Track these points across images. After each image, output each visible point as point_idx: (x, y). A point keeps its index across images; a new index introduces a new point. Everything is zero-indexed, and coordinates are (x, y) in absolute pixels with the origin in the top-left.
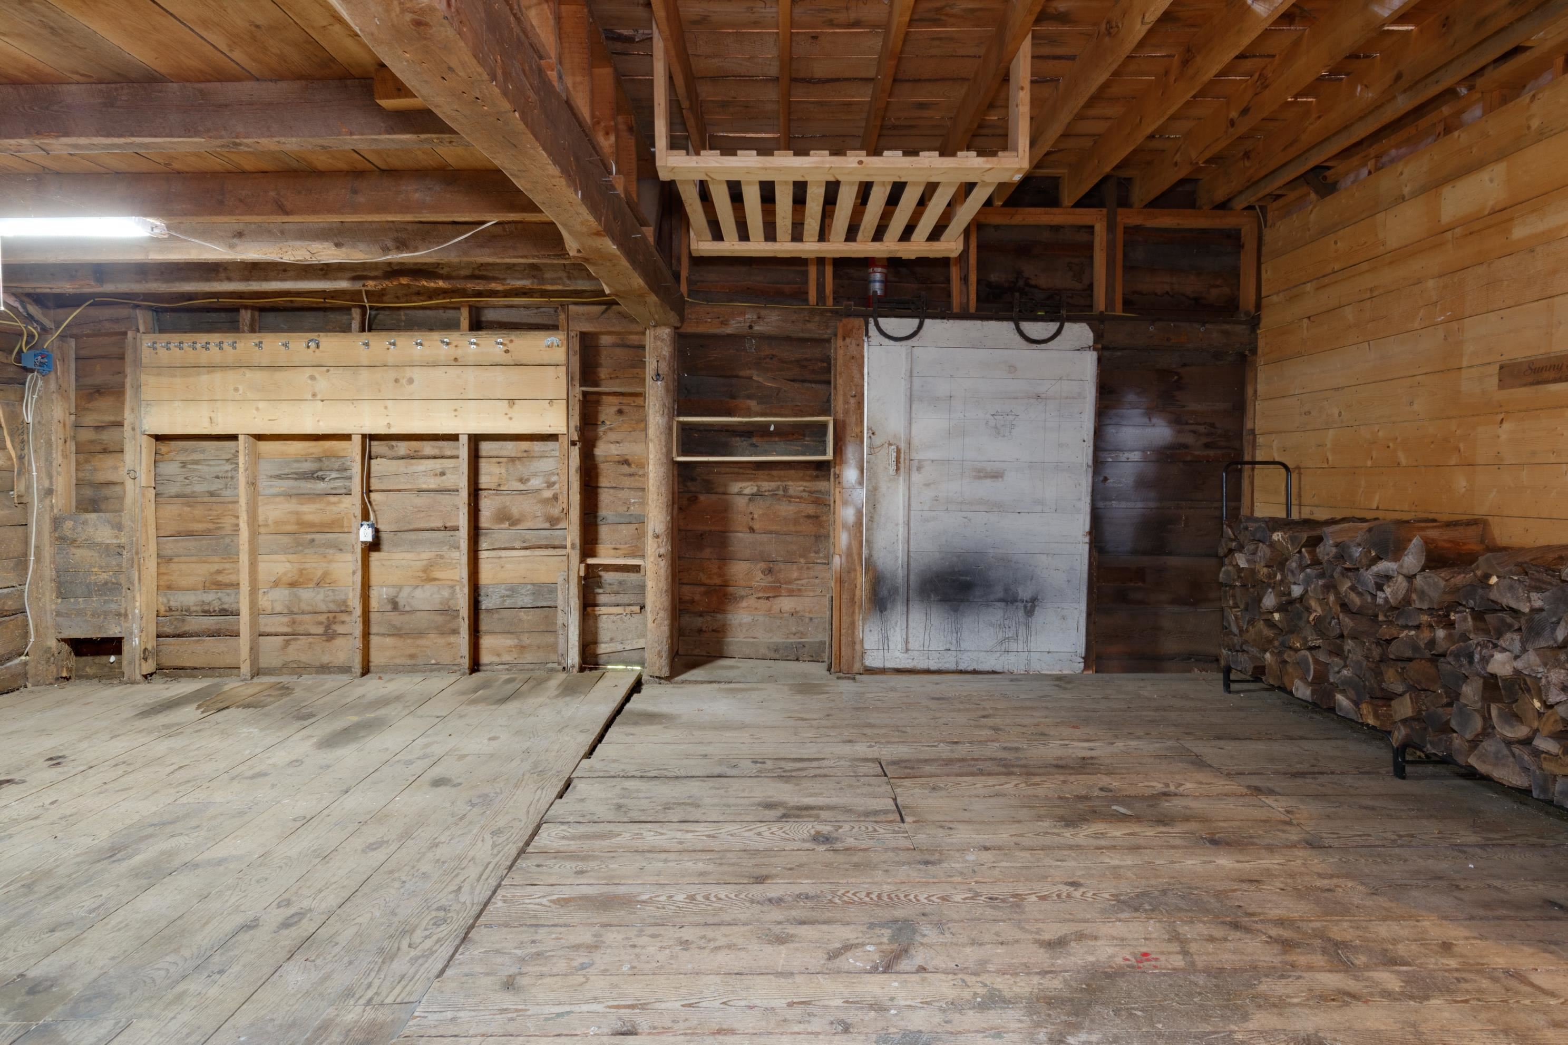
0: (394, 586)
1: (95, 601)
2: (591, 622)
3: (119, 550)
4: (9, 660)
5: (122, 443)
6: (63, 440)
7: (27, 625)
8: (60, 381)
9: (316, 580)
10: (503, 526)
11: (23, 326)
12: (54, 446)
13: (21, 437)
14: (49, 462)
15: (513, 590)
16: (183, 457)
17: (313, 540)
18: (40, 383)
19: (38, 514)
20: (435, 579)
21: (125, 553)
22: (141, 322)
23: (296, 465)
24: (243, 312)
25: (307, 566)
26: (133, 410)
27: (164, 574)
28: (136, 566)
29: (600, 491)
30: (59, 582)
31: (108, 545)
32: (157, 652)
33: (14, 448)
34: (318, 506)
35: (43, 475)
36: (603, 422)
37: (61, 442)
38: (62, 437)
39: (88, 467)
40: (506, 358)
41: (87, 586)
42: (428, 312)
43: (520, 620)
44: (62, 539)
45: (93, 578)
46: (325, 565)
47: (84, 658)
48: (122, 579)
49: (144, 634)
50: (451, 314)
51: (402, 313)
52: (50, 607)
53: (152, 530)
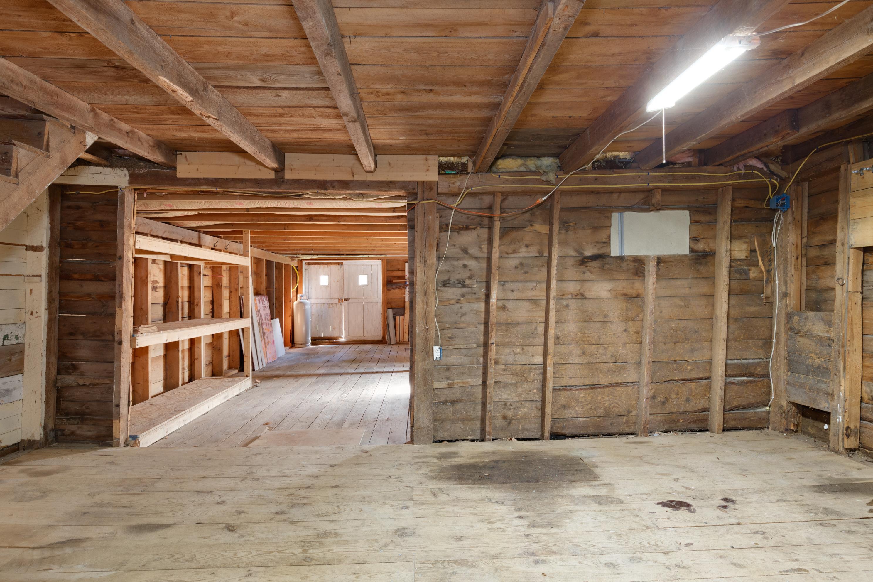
1: (811, 380)
3: (829, 342)
4: (757, 407)
5: (834, 257)
6: (795, 257)
7: (770, 386)
8: (795, 214)
11: (767, 180)
12: (789, 262)
13: (769, 257)
14: (786, 274)
18: (782, 218)
19: (778, 310)
21: (833, 345)
22: (851, 154)
26: (843, 228)
27: (868, 367)
28: (842, 357)
30: (789, 360)
31: (821, 337)
32: (859, 432)
33: (764, 265)
35: (782, 283)
37: (794, 259)
38: (795, 255)
39: (814, 276)
41: (807, 366)
44: (791, 329)
45: (811, 361)
47: (807, 419)
48: (830, 365)
49: (847, 415)
52: (784, 377)
53: (857, 328)
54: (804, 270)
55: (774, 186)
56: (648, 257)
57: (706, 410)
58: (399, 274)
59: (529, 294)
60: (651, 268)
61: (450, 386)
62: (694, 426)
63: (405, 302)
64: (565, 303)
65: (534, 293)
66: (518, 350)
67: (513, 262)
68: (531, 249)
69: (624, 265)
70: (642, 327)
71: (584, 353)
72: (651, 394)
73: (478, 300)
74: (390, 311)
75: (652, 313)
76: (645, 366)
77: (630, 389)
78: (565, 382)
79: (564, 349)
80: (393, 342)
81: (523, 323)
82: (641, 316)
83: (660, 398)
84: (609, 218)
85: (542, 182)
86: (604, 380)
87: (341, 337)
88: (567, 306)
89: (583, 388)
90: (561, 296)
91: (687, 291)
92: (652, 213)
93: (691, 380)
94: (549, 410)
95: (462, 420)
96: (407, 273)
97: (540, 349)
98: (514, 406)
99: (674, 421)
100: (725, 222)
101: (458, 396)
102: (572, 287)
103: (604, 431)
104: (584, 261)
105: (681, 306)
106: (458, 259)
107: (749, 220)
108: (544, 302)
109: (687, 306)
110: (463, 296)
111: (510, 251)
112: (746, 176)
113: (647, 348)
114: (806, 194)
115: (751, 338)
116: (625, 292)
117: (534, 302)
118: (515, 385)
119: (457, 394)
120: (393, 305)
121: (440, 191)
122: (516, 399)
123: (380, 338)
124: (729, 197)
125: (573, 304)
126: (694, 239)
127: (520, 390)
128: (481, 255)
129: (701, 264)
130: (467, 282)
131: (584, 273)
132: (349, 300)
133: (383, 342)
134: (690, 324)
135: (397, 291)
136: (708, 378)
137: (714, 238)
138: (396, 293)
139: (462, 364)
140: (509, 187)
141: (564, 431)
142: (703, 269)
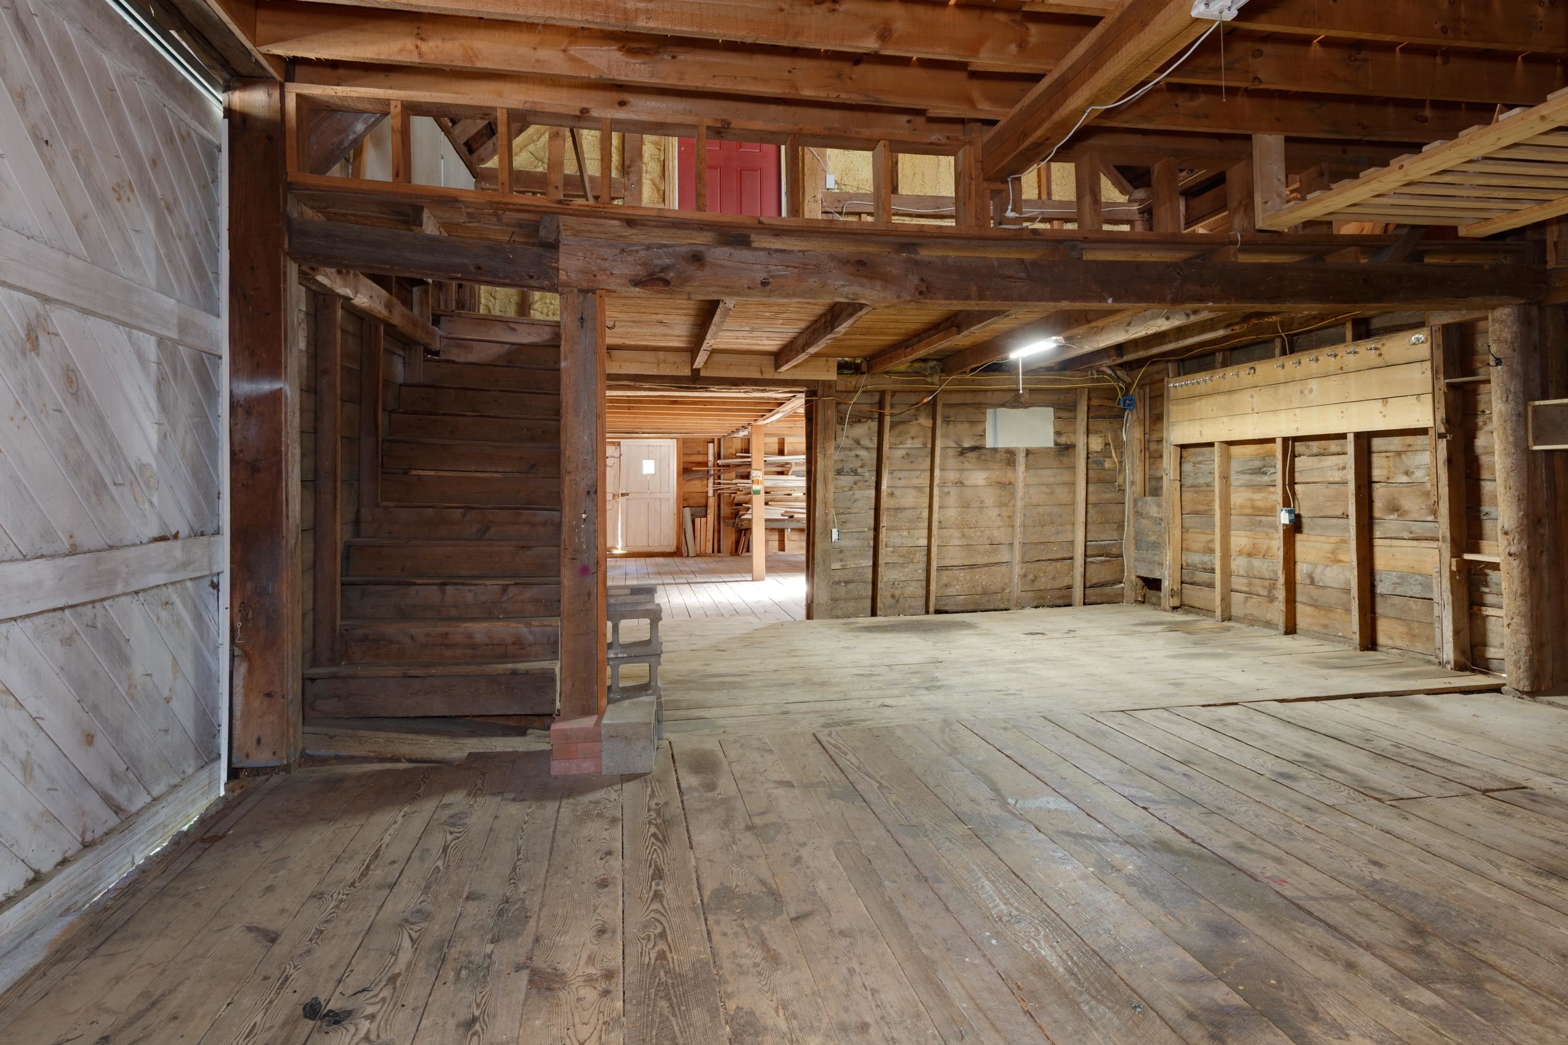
0: (1311, 564)
1: (1150, 555)
2: (1479, 622)
3: (1160, 522)
4: (1113, 584)
5: (1163, 452)
6: (1140, 450)
7: (1124, 565)
8: (1140, 414)
9: (1263, 552)
10: (1392, 517)
11: (1116, 384)
12: (1136, 455)
13: (1121, 451)
14: (1133, 465)
15: (1403, 579)
16: (1193, 460)
17: (1260, 521)
18: (1130, 417)
19: (1128, 497)
20: (1341, 561)
21: (1163, 524)
22: (1170, 370)
23: (1251, 463)
24: (1217, 354)
25: (1258, 541)
26: (1167, 428)
27: (1184, 540)
28: (1168, 533)
29: (1483, 483)
30: (1137, 540)
31: (1155, 518)
32: (1180, 593)
33: (1116, 457)
34: (1263, 495)
35: (1131, 473)
36: (1483, 412)
37: (1139, 452)
38: (1140, 448)
39: (1154, 467)
40: (1378, 361)
41: (1147, 543)
42: (1332, 330)
43: (1410, 608)
44: (1137, 512)
45: (1149, 538)
46: (1268, 541)
47: (1148, 589)
48: (1161, 541)
49: (1172, 580)
50: (1339, 329)
51: (1314, 334)
52: (1133, 555)
53: (1178, 509)
54: (1147, 461)
55: (1121, 389)
56: (1018, 448)
57: (1069, 587)
58: (699, 458)
59: (915, 482)
60: (1021, 459)
61: (843, 568)
62: (1060, 602)
63: (707, 498)
64: (946, 490)
65: (919, 481)
66: (905, 533)
67: (900, 453)
68: (916, 441)
69: (998, 456)
70: (1014, 512)
71: (963, 535)
72: (1022, 572)
73: (869, 487)
74: (687, 511)
75: (1022, 499)
76: (1017, 547)
77: (1004, 568)
78: (947, 562)
79: (945, 532)
80: (692, 553)
81: (909, 508)
82: (1013, 501)
83: (1030, 577)
84: (985, 413)
85: (927, 383)
86: (981, 560)
87: (616, 548)
88: (948, 493)
89: (963, 567)
90: (943, 484)
91: (1052, 480)
92: (1022, 410)
93: (1057, 560)
94: (933, 587)
95: (855, 599)
96: (711, 458)
97: (925, 532)
98: (901, 585)
99: (1043, 598)
100: (1083, 419)
101: (850, 576)
102: (952, 476)
103: (981, 608)
104: (963, 452)
105: (1047, 493)
106: (851, 450)
107: (1104, 417)
108: (928, 489)
109: (1052, 493)
110: (855, 483)
111: (898, 442)
112: (1098, 380)
113: (1018, 530)
114: (1147, 396)
115: (1107, 522)
116: (999, 480)
117: (919, 489)
118: (902, 565)
119: (849, 575)
120: (691, 502)
121: (838, 388)
122: (904, 579)
123: (672, 548)
124: (1085, 397)
125: (954, 491)
126: (1058, 433)
127: (907, 570)
128: (872, 446)
129: (1063, 455)
130: (860, 470)
131: (963, 463)
132: (628, 494)
133: (677, 553)
134: (1056, 510)
135: (697, 482)
136: (1071, 558)
137: (1075, 432)
138: (695, 486)
139: (854, 547)
140: (899, 387)
141: (946, 608)
142: (1065, 460)
